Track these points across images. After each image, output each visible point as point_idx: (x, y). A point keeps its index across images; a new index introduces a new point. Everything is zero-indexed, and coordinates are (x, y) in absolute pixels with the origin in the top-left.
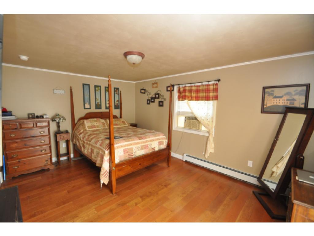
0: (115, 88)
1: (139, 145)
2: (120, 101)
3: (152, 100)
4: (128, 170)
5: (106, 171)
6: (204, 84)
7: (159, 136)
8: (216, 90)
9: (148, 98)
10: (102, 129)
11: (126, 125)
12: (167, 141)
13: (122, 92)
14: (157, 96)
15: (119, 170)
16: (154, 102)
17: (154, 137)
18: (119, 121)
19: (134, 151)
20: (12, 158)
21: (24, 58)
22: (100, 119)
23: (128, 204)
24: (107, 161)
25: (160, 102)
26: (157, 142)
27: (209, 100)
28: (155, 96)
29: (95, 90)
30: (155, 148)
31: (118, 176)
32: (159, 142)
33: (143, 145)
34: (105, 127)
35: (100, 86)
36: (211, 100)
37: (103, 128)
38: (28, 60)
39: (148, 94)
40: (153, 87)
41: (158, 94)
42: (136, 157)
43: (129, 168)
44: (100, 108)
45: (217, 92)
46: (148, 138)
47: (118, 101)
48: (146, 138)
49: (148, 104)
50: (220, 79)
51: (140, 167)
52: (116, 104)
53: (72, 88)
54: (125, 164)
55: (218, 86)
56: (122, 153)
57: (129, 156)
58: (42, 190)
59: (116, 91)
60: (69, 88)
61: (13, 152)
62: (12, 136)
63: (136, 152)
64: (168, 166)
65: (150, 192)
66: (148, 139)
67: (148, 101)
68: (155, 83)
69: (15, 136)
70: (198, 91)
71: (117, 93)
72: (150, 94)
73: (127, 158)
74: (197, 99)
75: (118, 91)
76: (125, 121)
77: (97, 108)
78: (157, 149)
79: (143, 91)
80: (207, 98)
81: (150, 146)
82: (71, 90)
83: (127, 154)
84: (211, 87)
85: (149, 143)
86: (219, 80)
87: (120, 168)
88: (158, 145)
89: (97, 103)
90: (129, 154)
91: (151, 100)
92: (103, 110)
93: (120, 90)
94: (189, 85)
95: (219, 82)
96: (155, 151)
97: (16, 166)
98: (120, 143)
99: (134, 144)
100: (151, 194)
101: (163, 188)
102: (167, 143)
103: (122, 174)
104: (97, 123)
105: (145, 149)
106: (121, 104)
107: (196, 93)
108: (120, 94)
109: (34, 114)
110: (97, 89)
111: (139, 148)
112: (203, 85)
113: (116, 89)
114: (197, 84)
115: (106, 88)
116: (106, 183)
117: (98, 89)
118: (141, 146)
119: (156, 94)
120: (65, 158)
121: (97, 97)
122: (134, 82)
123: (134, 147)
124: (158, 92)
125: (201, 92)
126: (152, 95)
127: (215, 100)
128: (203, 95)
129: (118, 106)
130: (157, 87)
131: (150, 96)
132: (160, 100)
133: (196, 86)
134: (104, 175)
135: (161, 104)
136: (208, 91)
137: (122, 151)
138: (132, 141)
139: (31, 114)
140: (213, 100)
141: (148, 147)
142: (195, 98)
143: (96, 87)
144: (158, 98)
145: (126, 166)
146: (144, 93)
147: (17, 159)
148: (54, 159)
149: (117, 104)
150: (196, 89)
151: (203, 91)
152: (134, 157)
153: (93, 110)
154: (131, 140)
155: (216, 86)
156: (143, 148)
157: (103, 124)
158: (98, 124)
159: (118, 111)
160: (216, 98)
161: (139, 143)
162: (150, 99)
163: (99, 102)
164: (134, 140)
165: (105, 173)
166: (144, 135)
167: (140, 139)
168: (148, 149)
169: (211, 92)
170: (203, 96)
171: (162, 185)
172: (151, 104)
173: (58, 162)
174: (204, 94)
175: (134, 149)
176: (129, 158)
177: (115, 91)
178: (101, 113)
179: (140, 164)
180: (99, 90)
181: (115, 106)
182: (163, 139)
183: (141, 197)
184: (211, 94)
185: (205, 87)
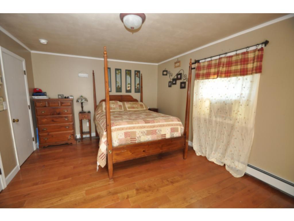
0: (135, 71)
1: (144, 130)
2: (141, 84)
3: (174, 82)
4: (128, 155)
5: (103, 153)
6: (239, 52)
7: (172, 121)
8: (260, 58)
9: (169, 80)
10: (117, 111)
11: (144, 108)
12: (183, 128)
13: (142, 75)
14: (179, 76)
15: (117, 155)
16: (175, 84)
17: (165, 121)
18: (136, 104)
19: (138, 136)
20: (43, 131)
21: (43, 41)
22: (118, 102)
23: (119, 195)
24: (104, 143)
25: (181, 83)
26: (169, 128)
27: (247, 74)
28: (177, 77)
29: (116, 73)
30: (165, 135)
31: (116, 161)
32: (171, 129)
33: (150, 130)
34: (122, 109)
35: (121, 70)
36: (250, 74)
37: (119, 110)
38: (47, 44)
39: (170, 76)
40: (176, 67)
41: (181, 74)
42: (140, 143)
43: (130, 153)
44: (121, 91)
45: (261, 61)
46: (157, 122)
47: (139, 84)
48: (154, 122)
49: (170, 86)
50: (268, 40)
51: (143, 155)
52: (136, 87)
53: (94, 72)
54: (124, 148)
55: (263, 52)
56: (123, 137)
57: (131, 140)
58: (57, 161)
59: (137, 74)
60: (92, 72)
61: (43, 125)
62: (43, 112)
63: (140, 137)
64: (184, 158)
65: (150, 187)
66: (156, 124)
67: (170, 83)
68: (178, 62)
69: (45, 112)
70: (229, 64)
71: (137, 76)
72: (172, 75)
73: (129, 142)
74: (228, 74)
75: (139, 74)
76: (143, 105)
77: (117, 91)
78: (168, 136)
79: (165, 73)
80: (244, 72)
81: (158, 132)
82: (93, 74)
83: (129, 138)
84: (251, 56)
85: (159, 128)
86: (266, 43)
87: (118, 152)
88: (170, 131)
89: (117, 86)
90: (131, 138)
91: (172, 83)
92: (124, 93)
93: (141, 73)
94: (218, 57)
95: (265, 46)
96: (165, 138)
97: (46, 138)
98: (121, 125)
99: (138, 128)
100: (150, 188)
101: (167, 185)
102: (183, 131)
103: (120, 159)
104: (115, 105)
105: (152, 134)
106: (142, 87)
107: (226, 67)
108: (141, 77)
109: (63, 95)
110: (117, 72)
111: (144, 132)
112: (237, 55)
113: (137, 72)
114: (229, 55)
115: (127, 71)
116: (103, 166)
117: (119, 72)
118: (147, 131)
119: (178, 75)
120: (88, 136)
121: (117, 80)
122: (157, 64)
123: (138, 131)
124: (181, 72)
125: (234, 64)
126: (174, 76)
127: (256, 73)
128: (236, 68)
129: (139, 90)
130: (179, 66)
131: (172, 78)
132: (182, 81)
133: (227, 57)
134: (101, 157)
135: (183, 86)
136: (245, 61)
137: (122, 134)
138: (136, 124)
139: (60, 95)
140: (252, 74)
141: (157, 133)
142: (225, 73)
143: (117, 70)
144: (181, 79)
145: (126, 150)
146: (166, 75)
147: (47, 132)
148: (78, 136)
149: (138, 87)
150: (227, 62)
151: (236, 62)
152: (137, 142)
153: (114, 93)
154: (134, 122)
155: (260, 52)
156: (148, 133)
157: (120, 106)
158: (114, 107)
159: (139, 94)
160: (258, 70)
161: (144, 127)
162: (172, 80)
163: (120, 85)
164: (138, 123)
165: (101, 155)
166: (153, 119)
167: (146, 123)
168: (156, 135)
169: (250, 63)
170: (237, 70)
171: (168, 181)
172: (173, 86)
173: (82, 138)
174: (239, 67)
175: (137, 133)
176: (131, 142)
177: (135, 74)
178: (121, 96)
179: (144, 151)
180: (120, 74)
181: (135, 89)
182: (177, 125)
183: (137, 190)
184: (250, 66)
185: (240, 57)
